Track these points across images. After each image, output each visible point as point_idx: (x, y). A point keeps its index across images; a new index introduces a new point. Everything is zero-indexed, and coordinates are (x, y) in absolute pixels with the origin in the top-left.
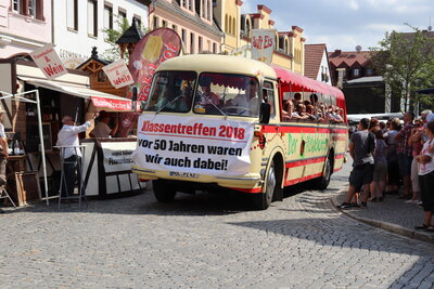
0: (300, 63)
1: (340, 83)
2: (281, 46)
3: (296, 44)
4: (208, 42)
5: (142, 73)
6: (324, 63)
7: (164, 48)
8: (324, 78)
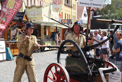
0: (75, 9)
1: (91, 17)
2: (68, 3)
3: (73, 2)
4: (38, 1)
5: (6, 13)
6: (85, 9)
7: (15, 4)
8: (85, 15)
